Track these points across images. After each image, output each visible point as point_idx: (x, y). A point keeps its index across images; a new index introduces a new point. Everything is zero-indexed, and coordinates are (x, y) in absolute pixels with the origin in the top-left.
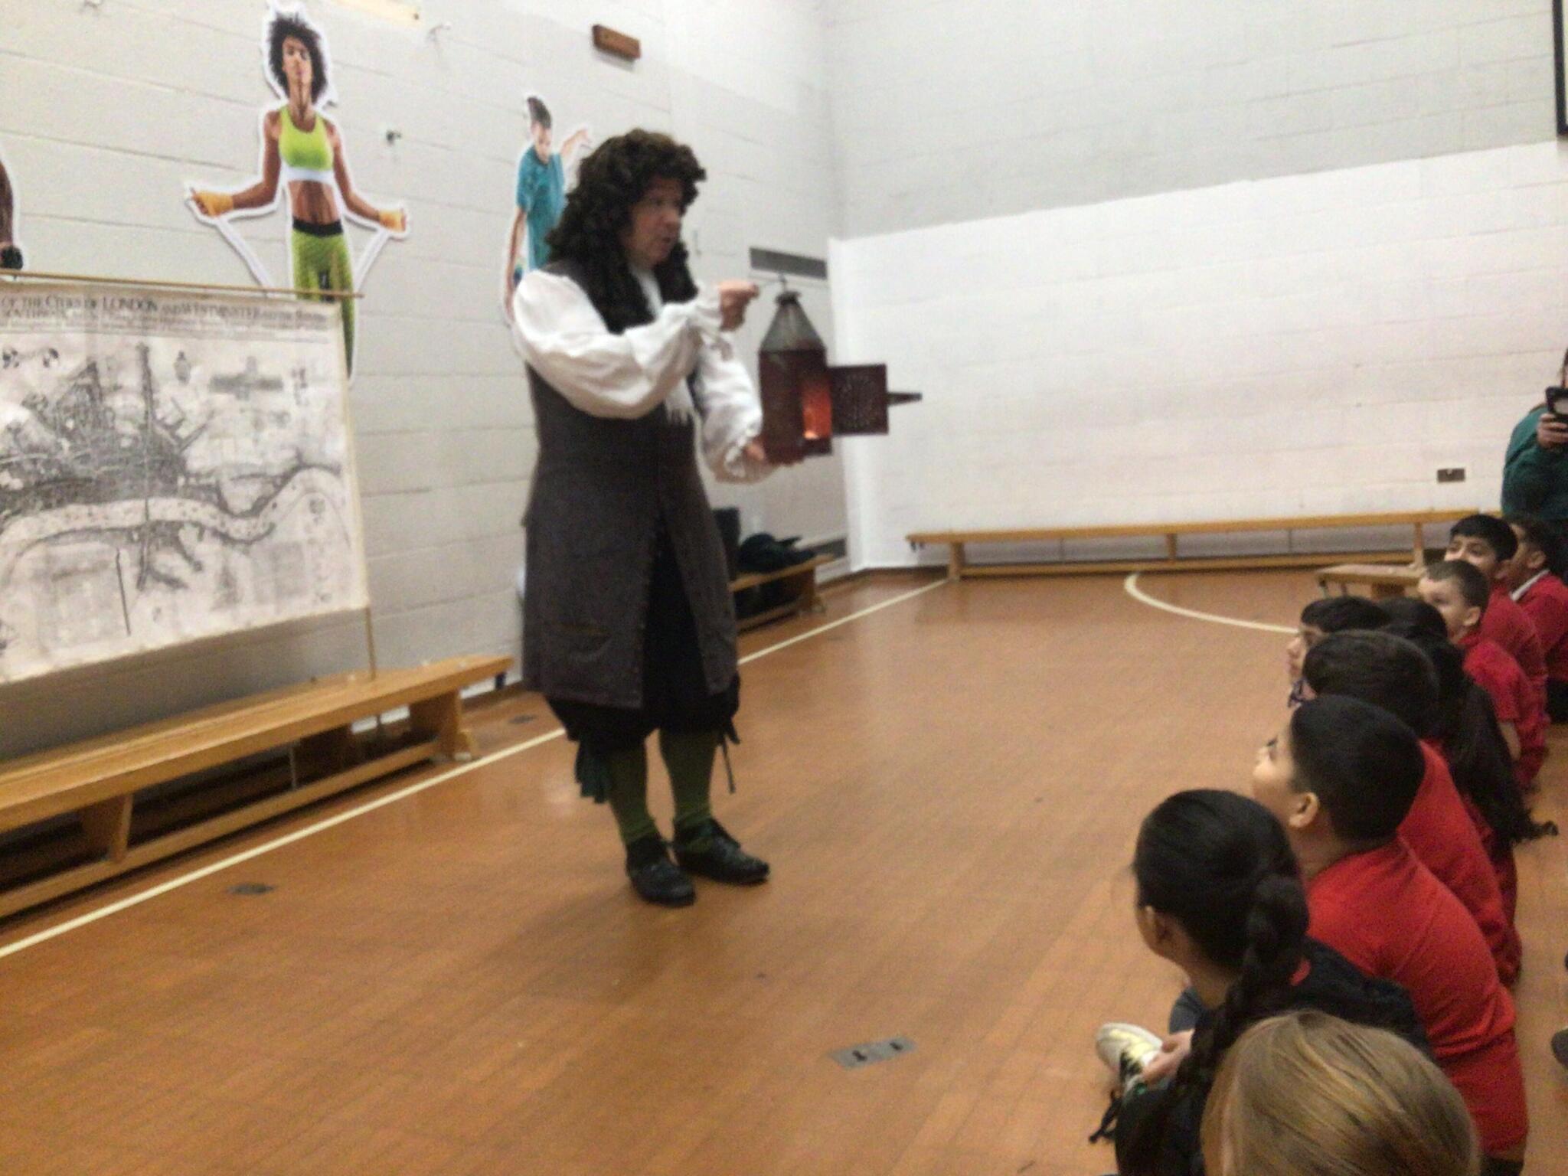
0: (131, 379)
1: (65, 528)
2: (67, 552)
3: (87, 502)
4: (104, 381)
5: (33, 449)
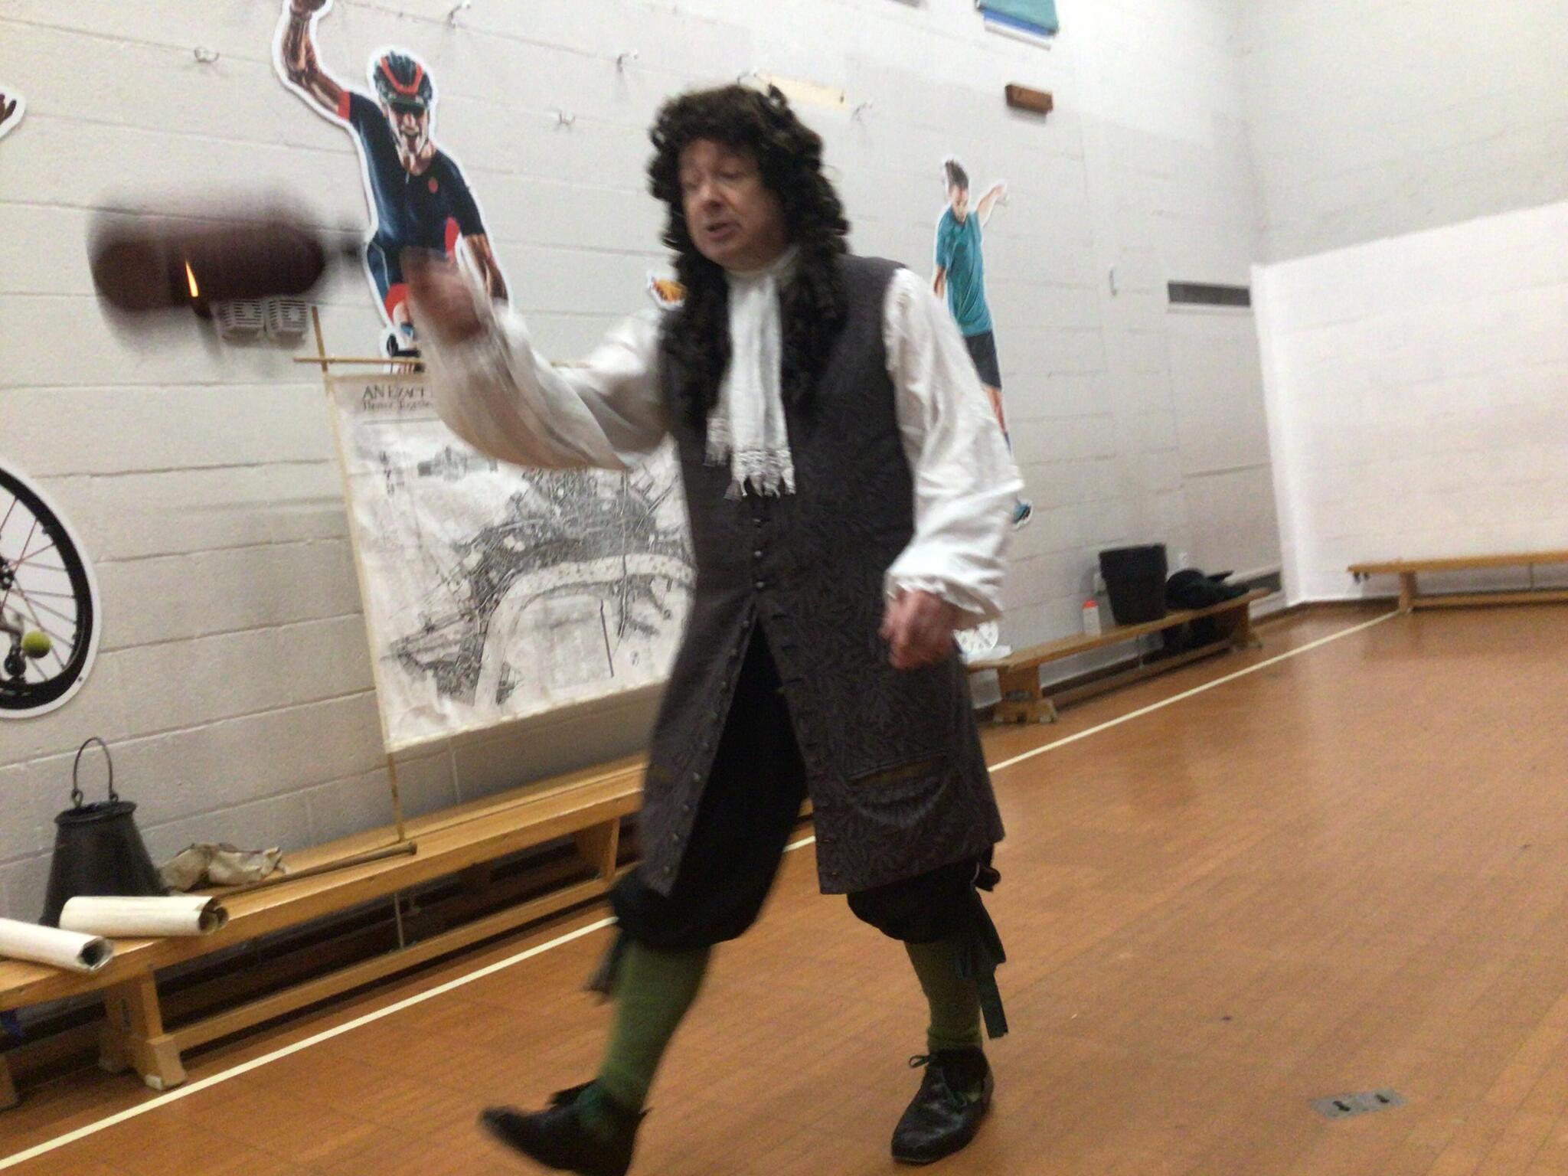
1: (559, 583)
2: (561, 604)
3: (576, 561)
5: (531, 516)
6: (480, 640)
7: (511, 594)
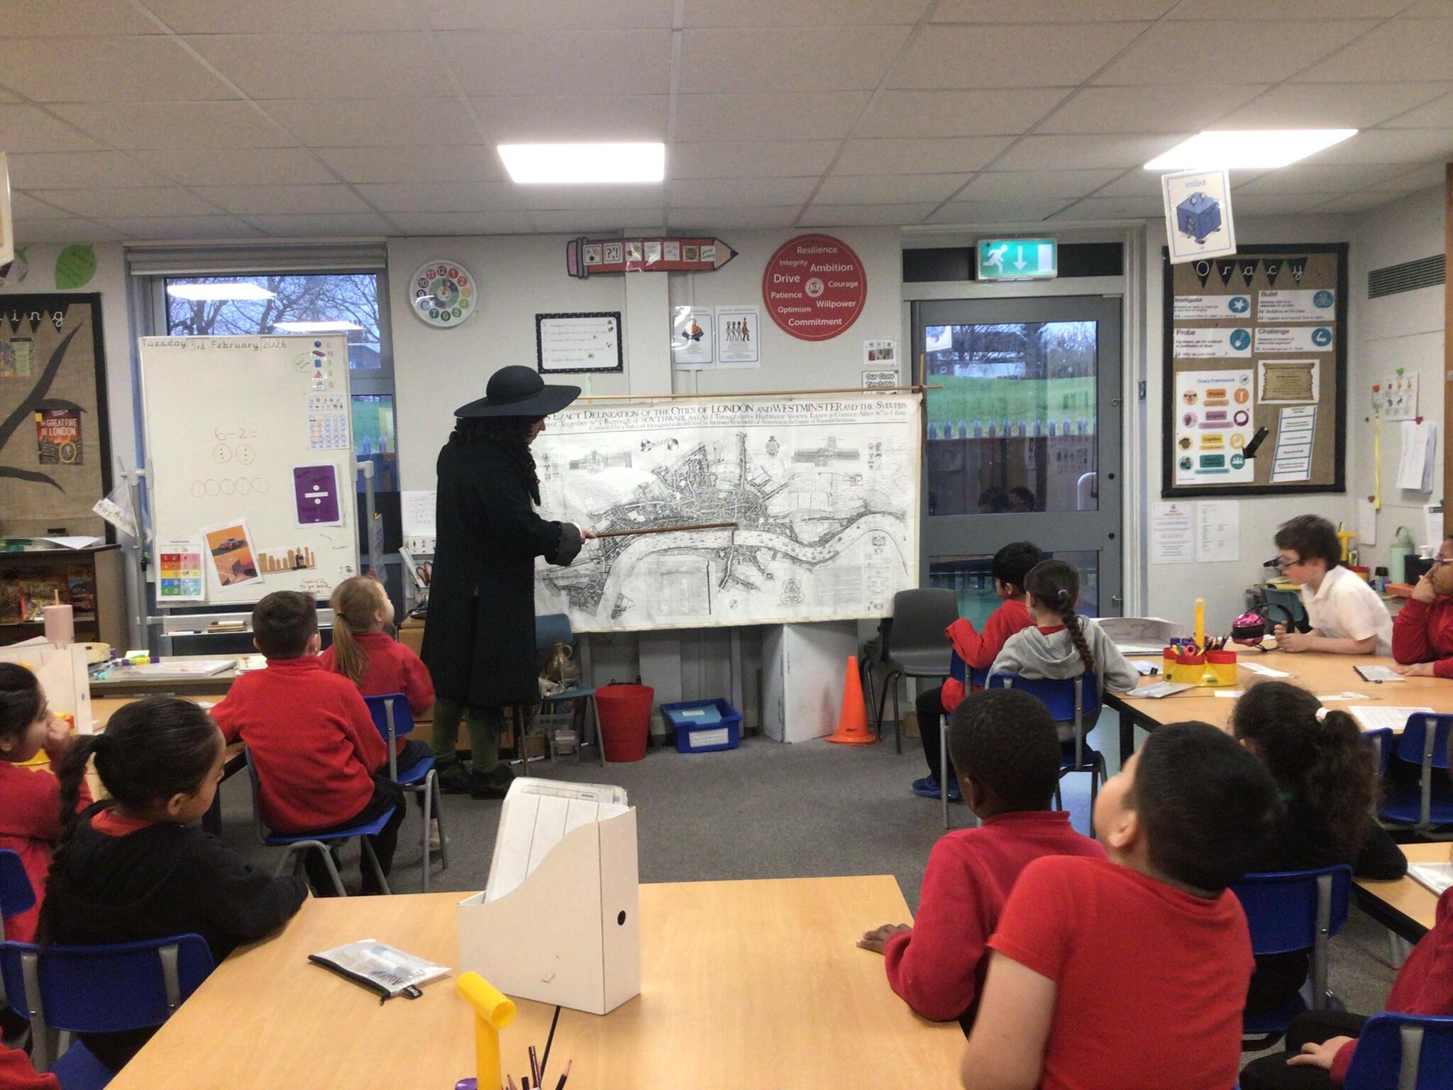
0: (732, 455)
1: (673, 545)
2: (672, 560)
3: (689, 531)
4: (710, 457)
5: (654, 498)
6: (605, 576)
7: (630, 549)
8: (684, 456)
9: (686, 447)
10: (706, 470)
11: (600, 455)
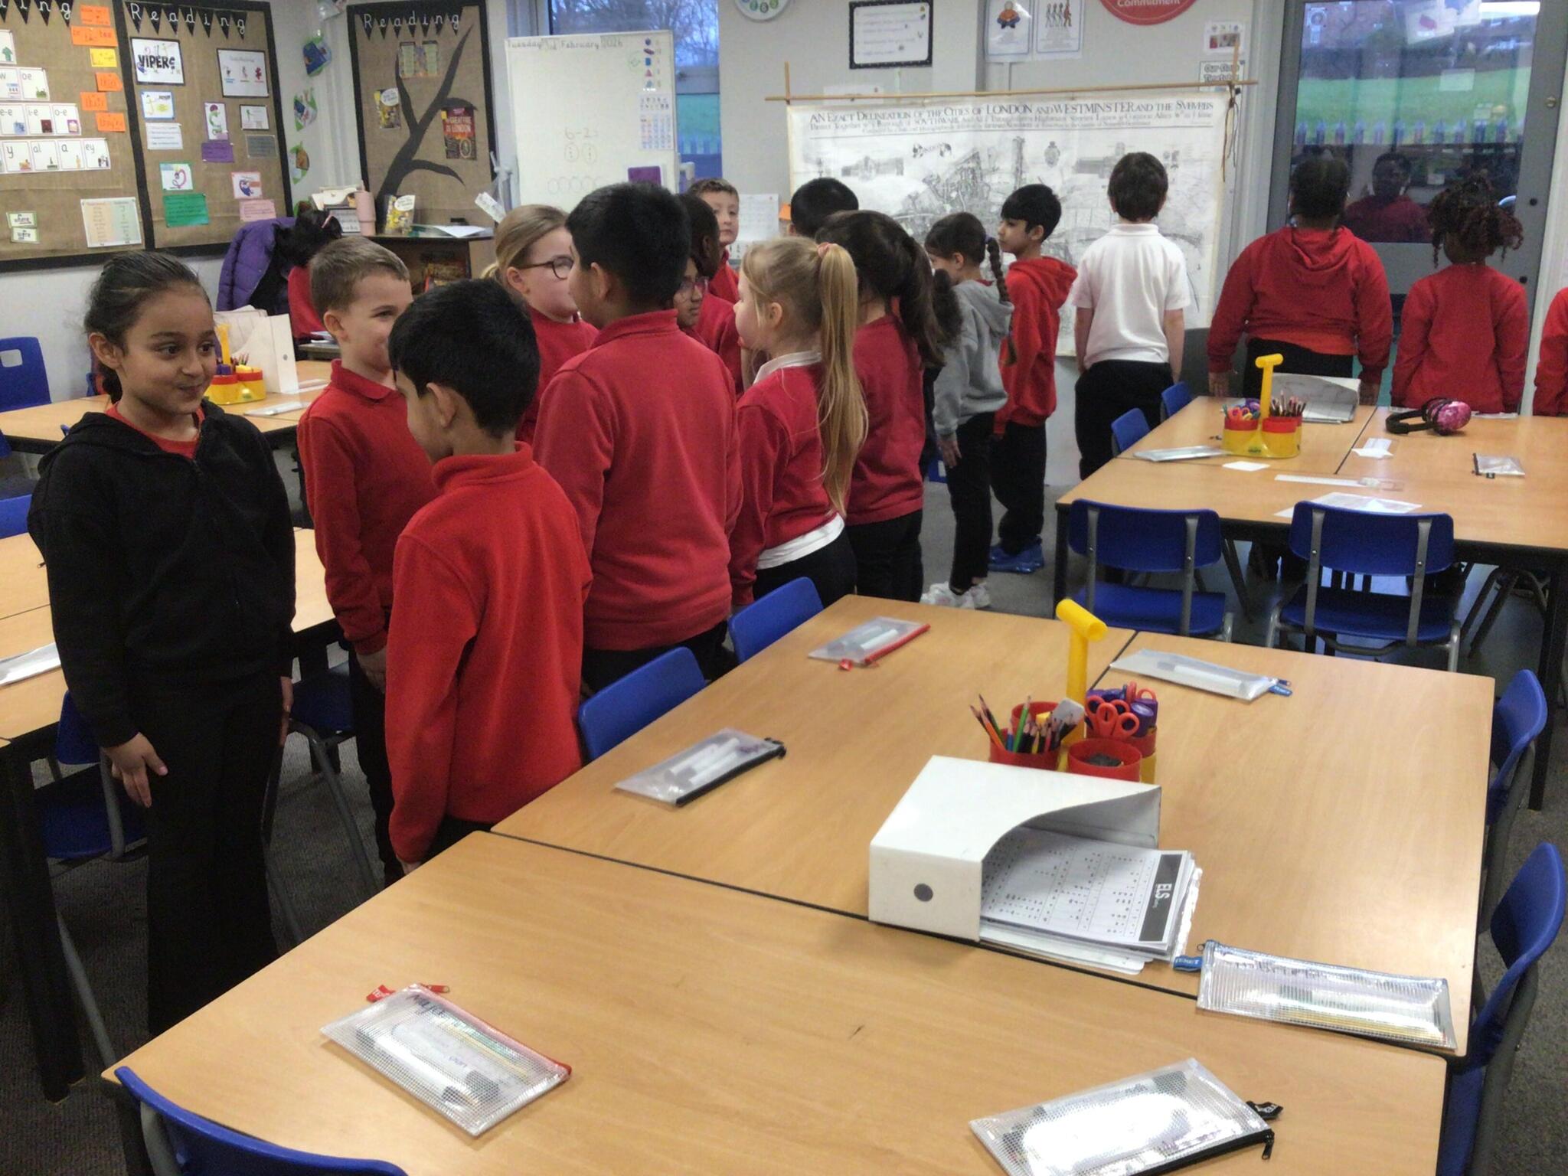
0: (1007, 164)
4: (984, 166)
5: (924, 211)
8: (956, 164)
9: (959, 153)
10: (979, 180)
11: (873, 161)
